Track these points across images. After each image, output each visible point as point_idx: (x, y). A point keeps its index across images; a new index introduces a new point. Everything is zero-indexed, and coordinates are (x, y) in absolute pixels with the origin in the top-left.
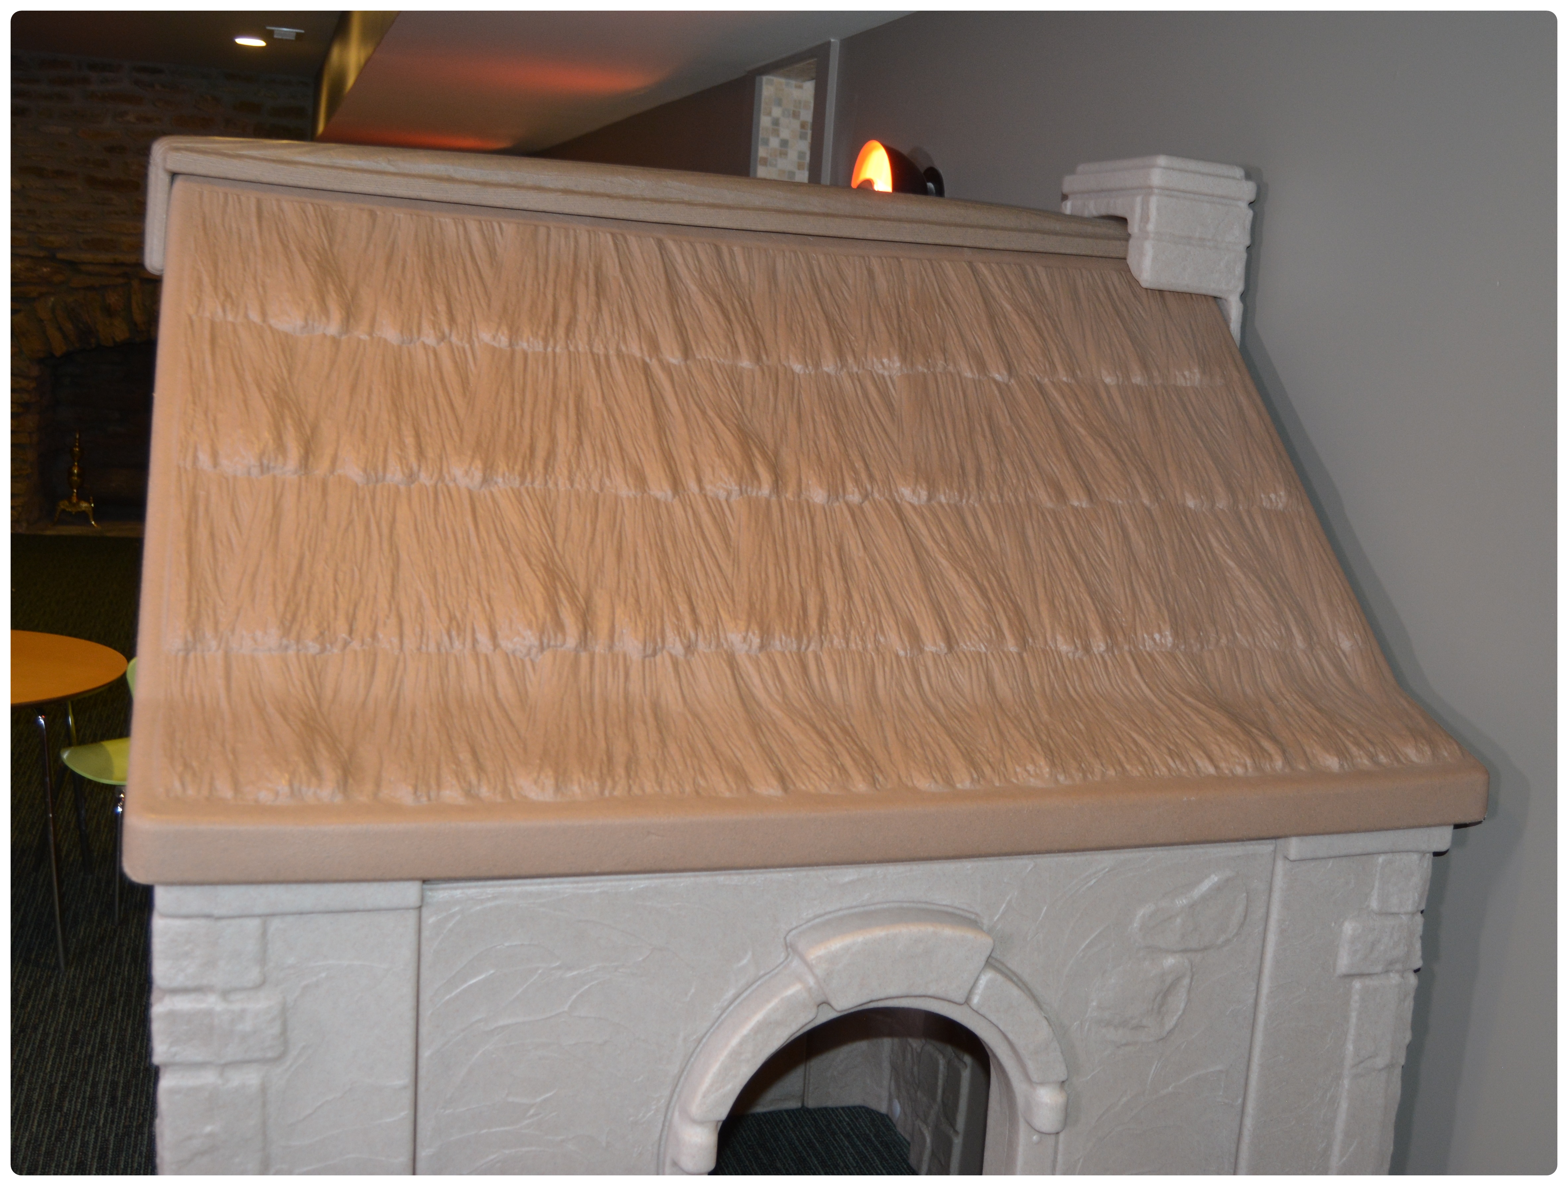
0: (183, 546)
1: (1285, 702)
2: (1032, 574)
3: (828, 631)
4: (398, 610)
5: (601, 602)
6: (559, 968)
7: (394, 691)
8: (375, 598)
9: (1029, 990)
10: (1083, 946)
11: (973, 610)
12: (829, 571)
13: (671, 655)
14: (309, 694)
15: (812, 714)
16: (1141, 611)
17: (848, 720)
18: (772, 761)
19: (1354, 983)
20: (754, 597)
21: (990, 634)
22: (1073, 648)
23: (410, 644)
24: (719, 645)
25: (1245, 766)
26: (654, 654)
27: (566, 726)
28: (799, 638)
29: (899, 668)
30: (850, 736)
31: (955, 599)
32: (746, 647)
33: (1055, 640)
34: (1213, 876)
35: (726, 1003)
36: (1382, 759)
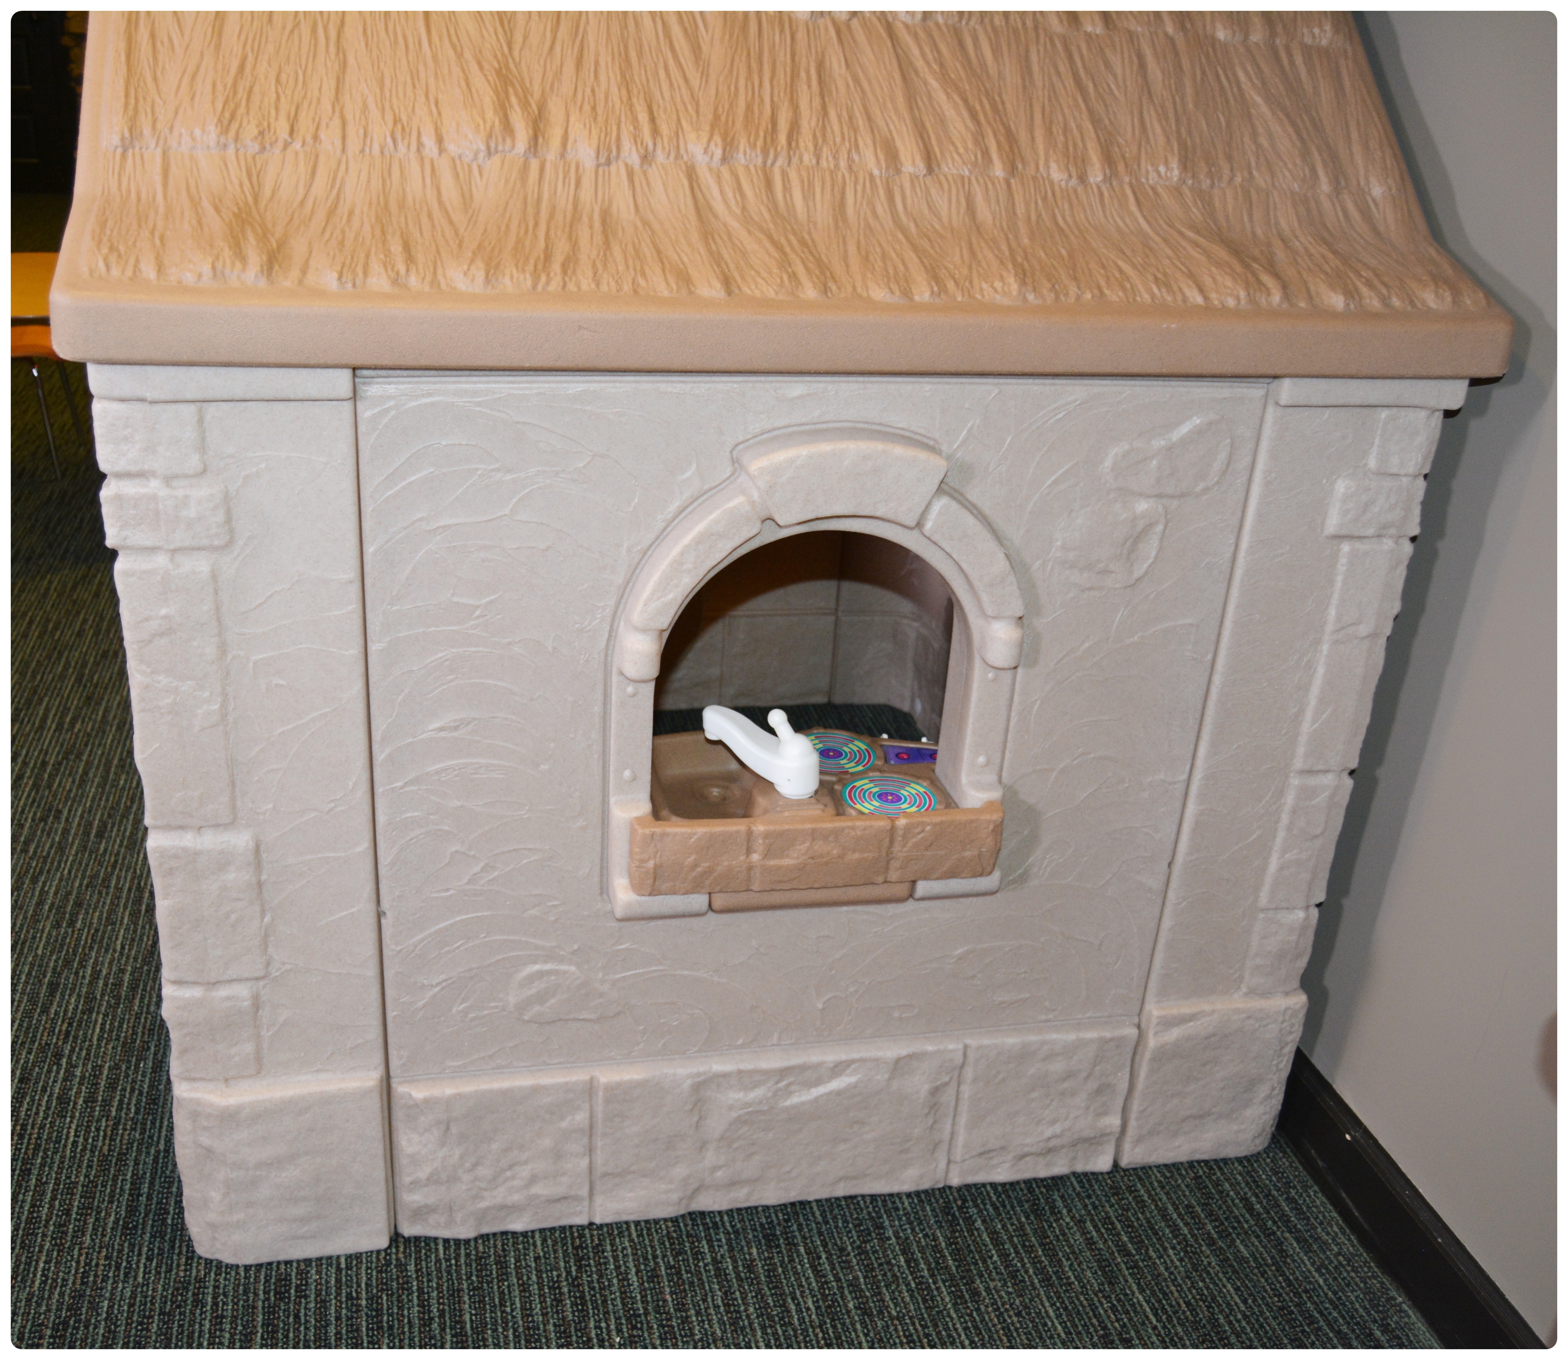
0: (122, 46)
1: (1297, 243)
2: (1031, 99)
3: (797, 146)
4: (341, 111)
5: (555, 109)
6: (498, 470)
7: (335, 191)
8: (319, 100)
9: (989, 524)
10: (1049, 482)
11: (959, 132)
12: (805, 87)
13: (626, 165)
14: (248, 194)
15: (771, 226)
16: (1148, 141)
17: (809, 233)
18: (719, 266)
19: (1342, 546)
20: (720, 109)
21: (976, 157)
22: (1066, 176)
23: (354, 144)
24: (678, 156)
25: (1238, 299)
26: (608, 163)
27: (508, 226)
28: (765, 152)
29: (872, 188)
30: (808, 248)
31: (942, 120)
32: (707, 159)
33: (1048, 168)
34: (1195, 418)
35: (670, 516)
36: (1396, 302)
